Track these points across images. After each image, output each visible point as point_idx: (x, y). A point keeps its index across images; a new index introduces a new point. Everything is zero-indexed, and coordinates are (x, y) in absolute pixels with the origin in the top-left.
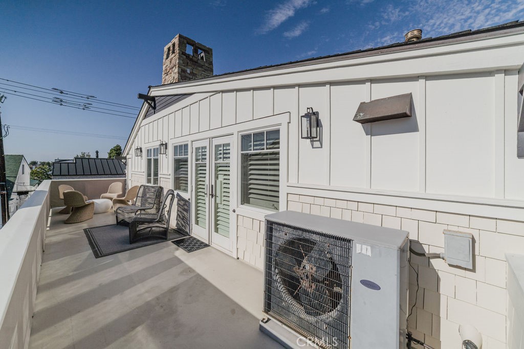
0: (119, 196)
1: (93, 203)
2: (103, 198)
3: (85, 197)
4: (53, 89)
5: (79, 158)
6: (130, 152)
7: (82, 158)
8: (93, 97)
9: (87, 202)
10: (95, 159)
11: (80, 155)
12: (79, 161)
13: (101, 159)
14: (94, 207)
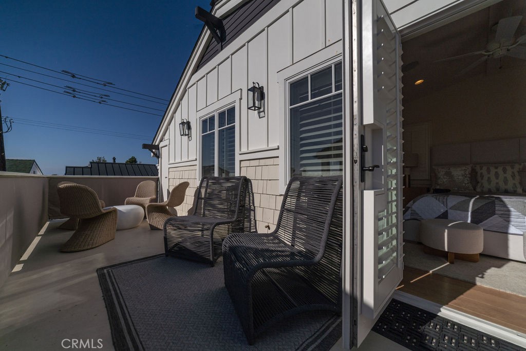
0: (152, 201)
1: (115, 210)
2: (128, 204)
3: (101, 203)
4: (63, 71)
5: (95, 163)
6: (166, 137)
7: (98, 163)
8: (111, 84)
9: (104, 210)
10: (112, 164)
11: (95, 160)
12: (95, 166)
13: (119, 164)
14: (116, 217)
